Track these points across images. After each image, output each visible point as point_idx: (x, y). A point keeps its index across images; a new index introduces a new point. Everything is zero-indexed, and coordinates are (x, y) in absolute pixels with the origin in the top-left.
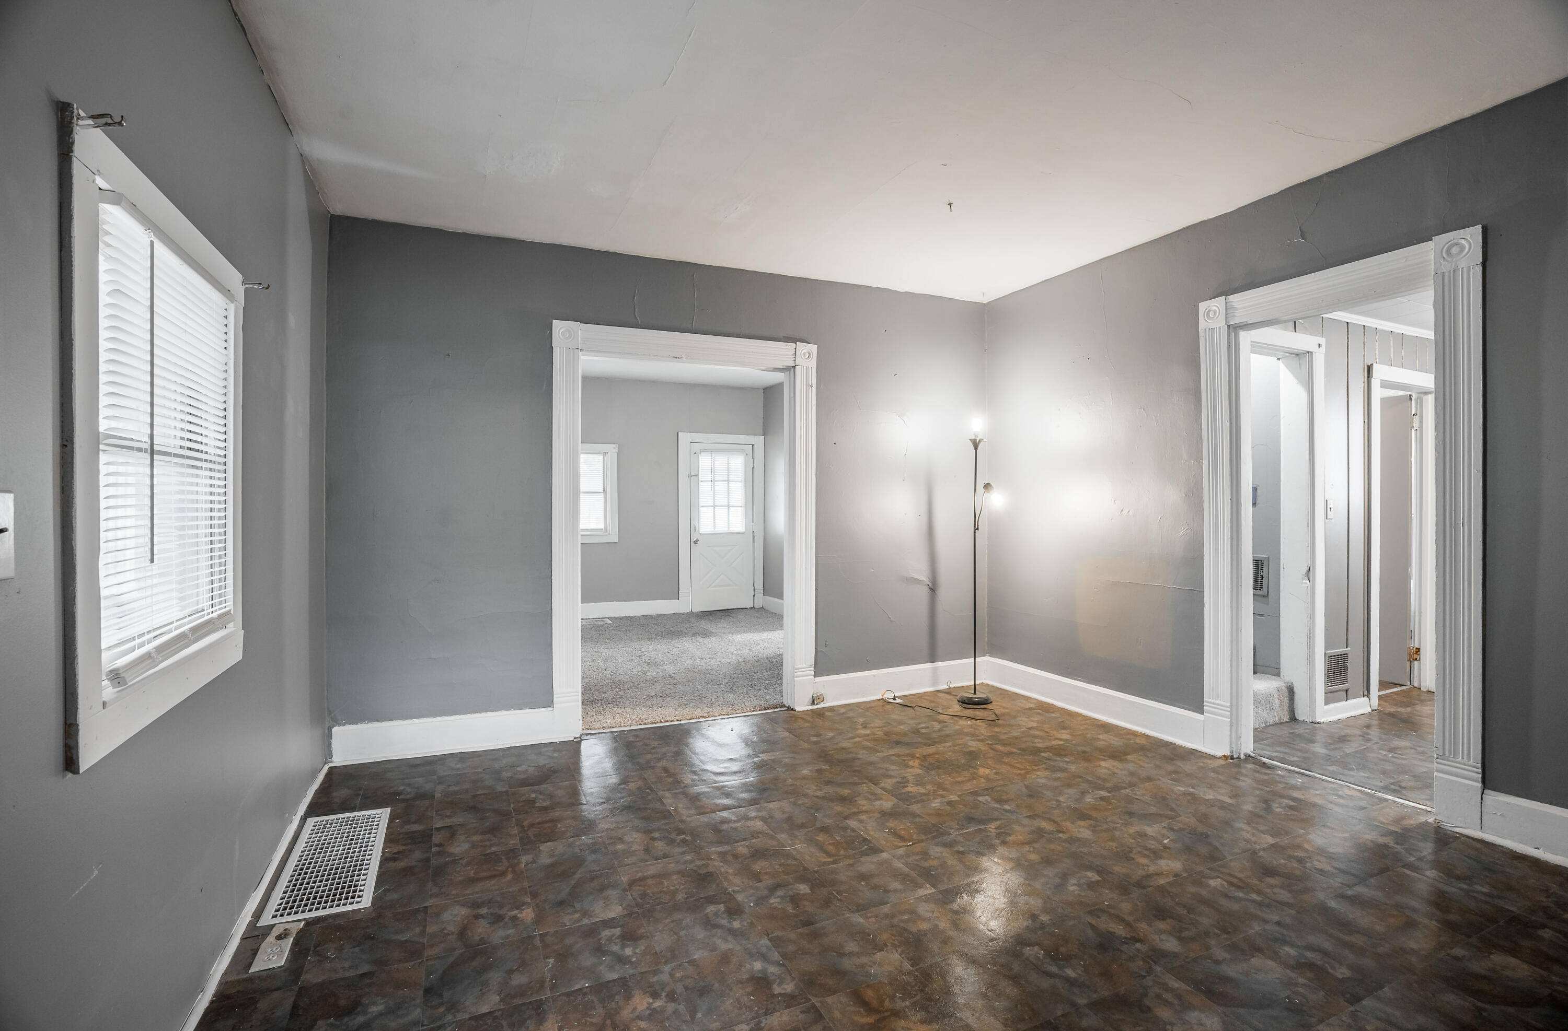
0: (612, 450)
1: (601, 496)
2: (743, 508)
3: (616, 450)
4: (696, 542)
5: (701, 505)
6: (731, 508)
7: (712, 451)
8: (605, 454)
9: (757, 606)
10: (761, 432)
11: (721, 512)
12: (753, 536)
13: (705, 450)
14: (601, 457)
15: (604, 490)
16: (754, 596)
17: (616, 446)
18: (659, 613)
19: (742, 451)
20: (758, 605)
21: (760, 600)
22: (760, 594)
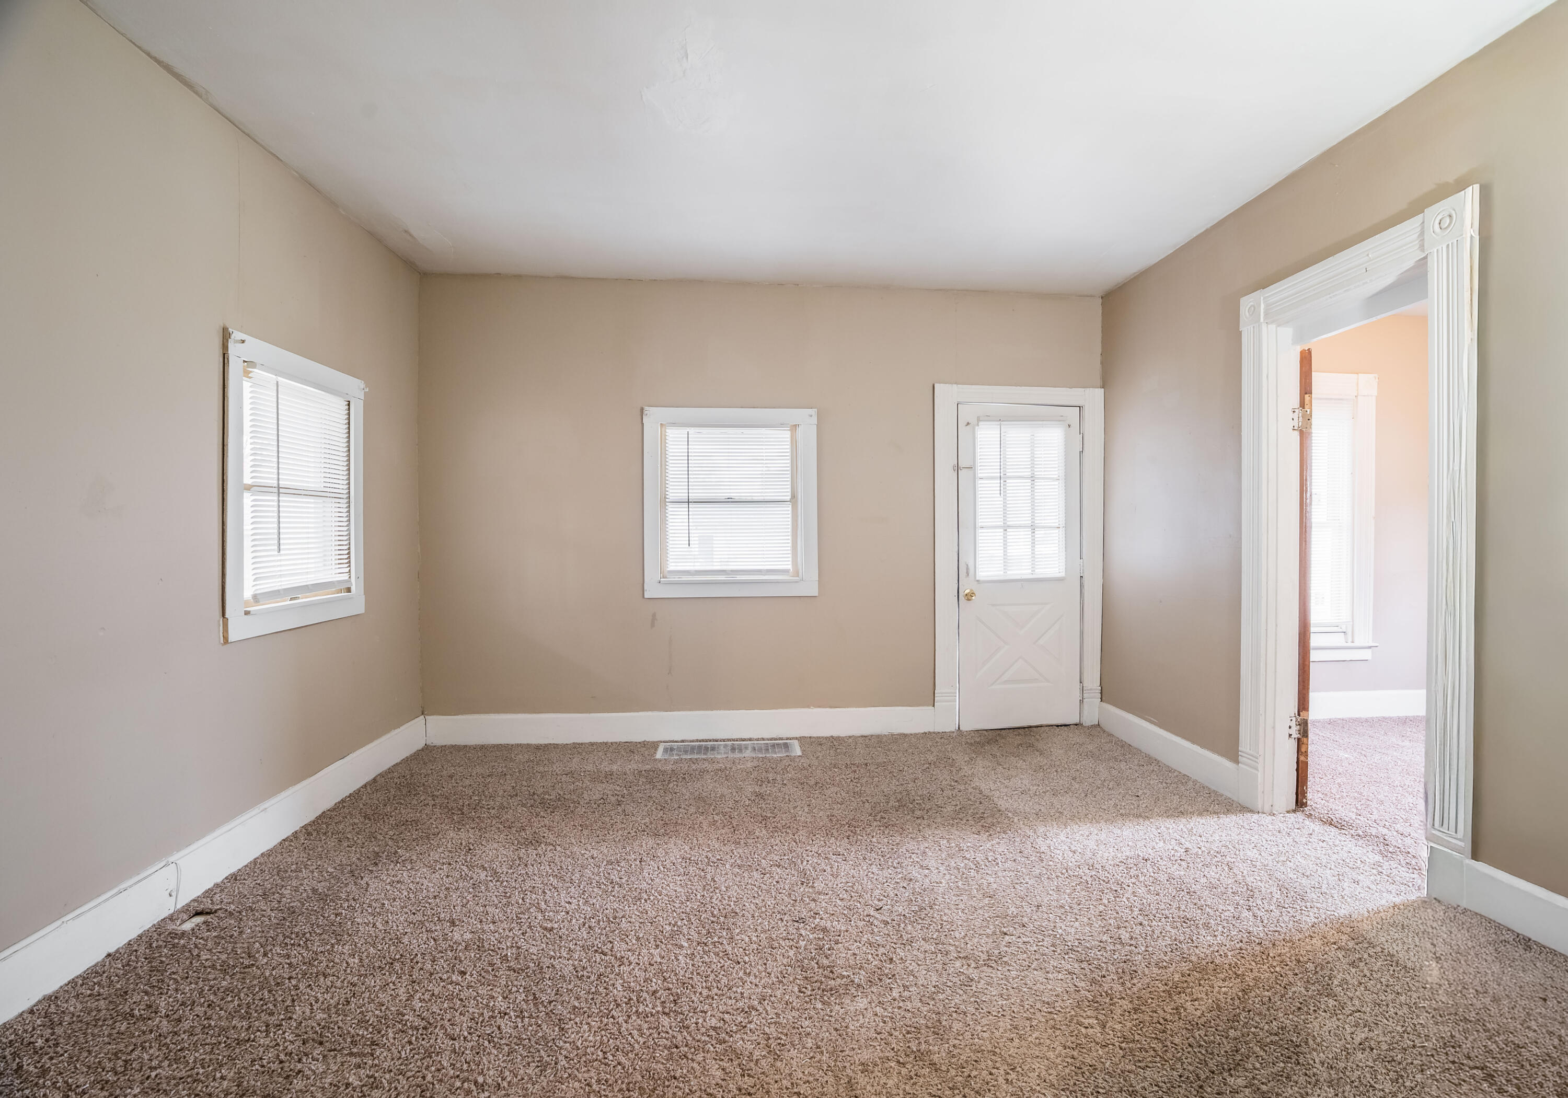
0: (806, 418)
1: (788, 508)
2: (1062, 531)
3: (814, 420)
4: (969, 597)
5: (979, 524)
6: (1039, 533)
7: (1000, 419)
8: (794, 427)
9: (1087, 721)
10: (1099, 382)
11: (1019, 543)
12: (1082, 586)
13: (988, 418)
14: (786, 435)
15: (794, 496)
16: (1081, 702)
17: (813, 412)
18: (896, 731)
19: (1060, 419)
20: (1090, 719)
21: (1094, 711)
22: (1093, 700)
